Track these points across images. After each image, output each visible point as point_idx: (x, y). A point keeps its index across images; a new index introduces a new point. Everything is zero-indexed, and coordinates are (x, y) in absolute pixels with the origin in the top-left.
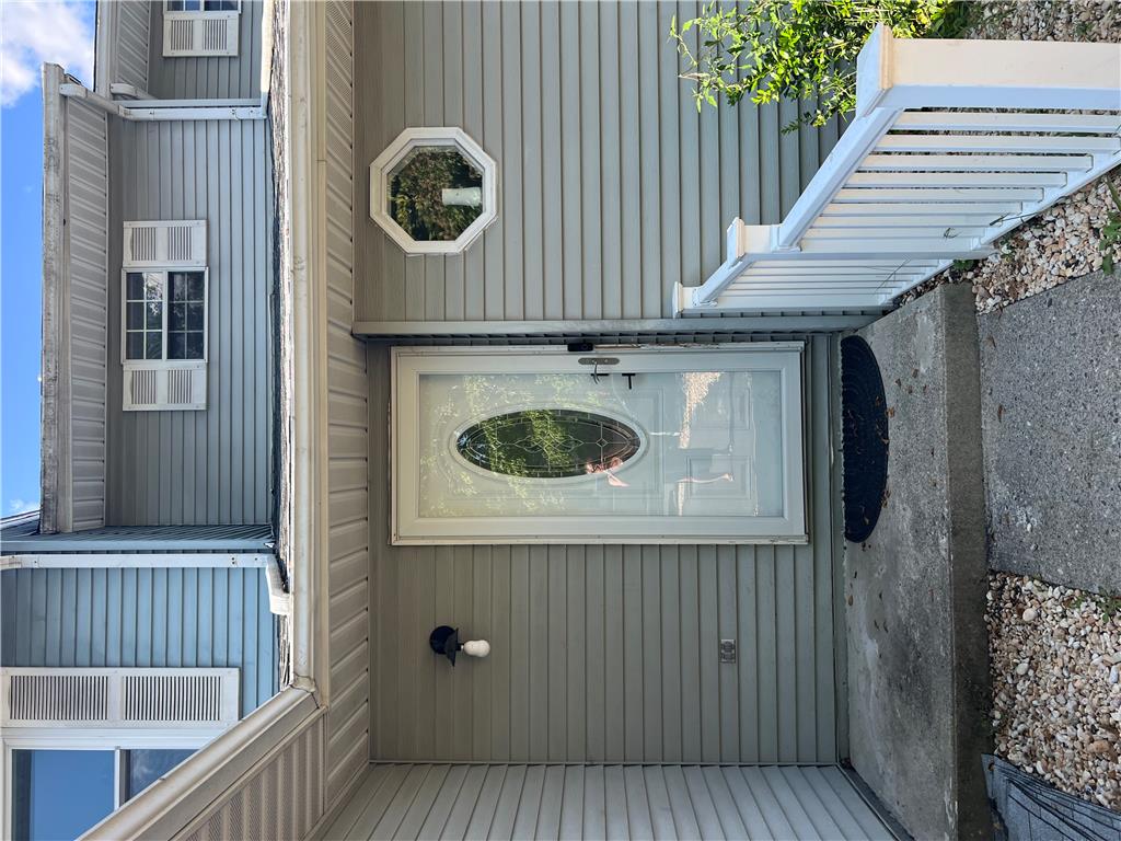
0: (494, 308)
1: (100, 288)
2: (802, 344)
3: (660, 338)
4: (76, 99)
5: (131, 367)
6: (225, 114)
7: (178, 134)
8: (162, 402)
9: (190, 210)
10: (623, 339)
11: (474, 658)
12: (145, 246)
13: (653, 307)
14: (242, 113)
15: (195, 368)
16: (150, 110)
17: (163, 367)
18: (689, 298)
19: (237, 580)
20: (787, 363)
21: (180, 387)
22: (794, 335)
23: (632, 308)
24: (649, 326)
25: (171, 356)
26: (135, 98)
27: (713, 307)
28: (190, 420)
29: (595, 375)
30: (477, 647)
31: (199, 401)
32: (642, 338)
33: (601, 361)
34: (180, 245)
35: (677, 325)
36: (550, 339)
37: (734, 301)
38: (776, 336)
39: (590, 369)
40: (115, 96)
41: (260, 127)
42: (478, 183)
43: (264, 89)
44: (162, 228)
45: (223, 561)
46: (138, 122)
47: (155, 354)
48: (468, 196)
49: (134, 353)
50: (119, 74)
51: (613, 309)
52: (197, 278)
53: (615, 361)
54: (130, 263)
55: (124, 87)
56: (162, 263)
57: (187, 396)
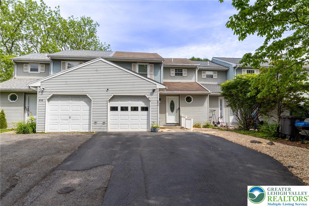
1: (181, 67)
5: (174, 69)
6: (196, 78)
8: (171, 72)
9: (188, 75)
12: (185, 71)
15: (174, 75)
16: (197, 71)
17: (174, 72)
21: (173, 74)
22: (180, 123)
25: (175, 73)
29: (177, 109)
31: (171, 75)
34: (185, 74)
44: (186, 72)
47: (175, 71)
49: (176, 70)
52: (182, 75)
54: (183, 70)
55: (198, 69)
56: (183, 72)
57: (172, 74)
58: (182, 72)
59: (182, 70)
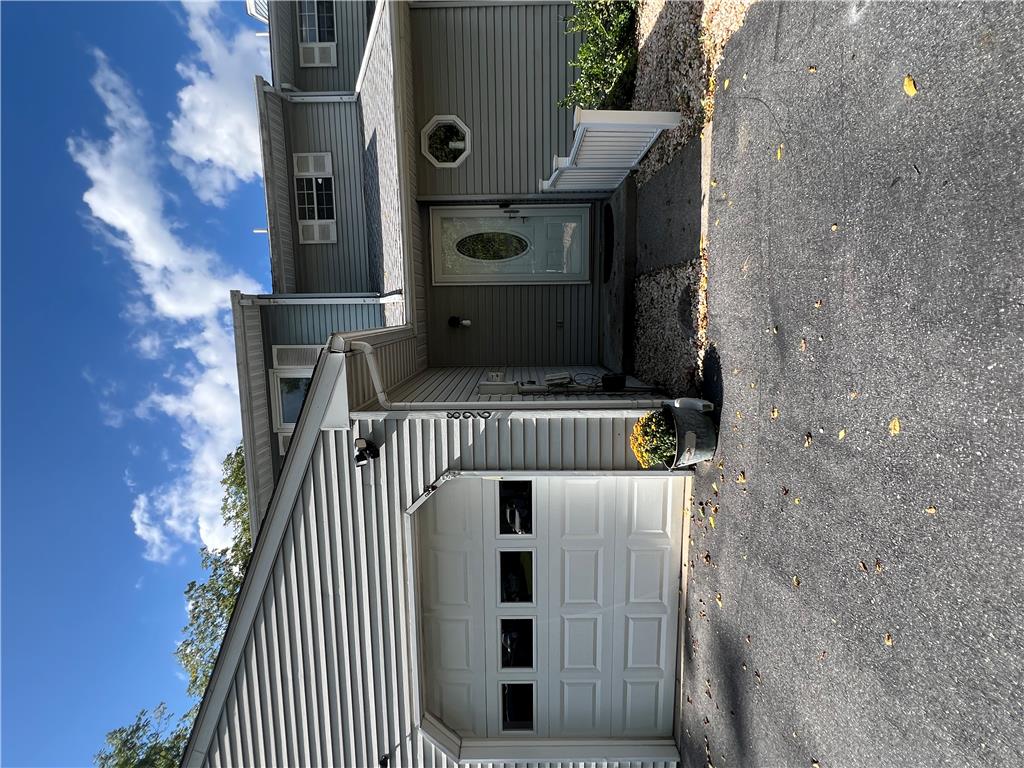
0: (470, 190)
1: (285, 185)
2: (590, 205)
3: (536, 201)
4: (270, 93)
5: (302, 223)
6: (337, 99)
7: (315, 110)
8: (317, 239)
9: (323, 148)
10: (521, 202)
11: (465, 326)
12: (303, 165)
13: (532, 189)
14: (345, 99)
15: (331, 223)
16: (300, 97)
17: (316, 223)
18: (546, 185)
19: (365, 308)
20: (585, 211)
21: (324, 231)
23: (524, 190)
24: (530, 196)
25: (319, 218)
26: (292, 91)
27: (553, 189)
28: (330, 247)
29: (511, 218)
30: (466, 322)
31: (333, 239)
32: (529, 202)
33: (512, 212)
34: (320, 165)
35: (542, 196)
36: (491, 202)
37: (561, 187)
38: (581, 201)
39: (508, 215)
40: (283, 90)
41: (353, 106)
42: (463, 139)
43: (358, 89)
44: (311, 156)
45: (360, 301)
46: (296, 104)
47: (312, 217)
48: (459, 145)
49: (303, 217)
50: (284, 79)
51: (517, 190)
52: (327, 181)
53: (518, 212)
54: (298, 174)
55: (286, 86)
56: (311, 173)
57: (328, 237)
58: (309, 181)
59: (300, 181)
